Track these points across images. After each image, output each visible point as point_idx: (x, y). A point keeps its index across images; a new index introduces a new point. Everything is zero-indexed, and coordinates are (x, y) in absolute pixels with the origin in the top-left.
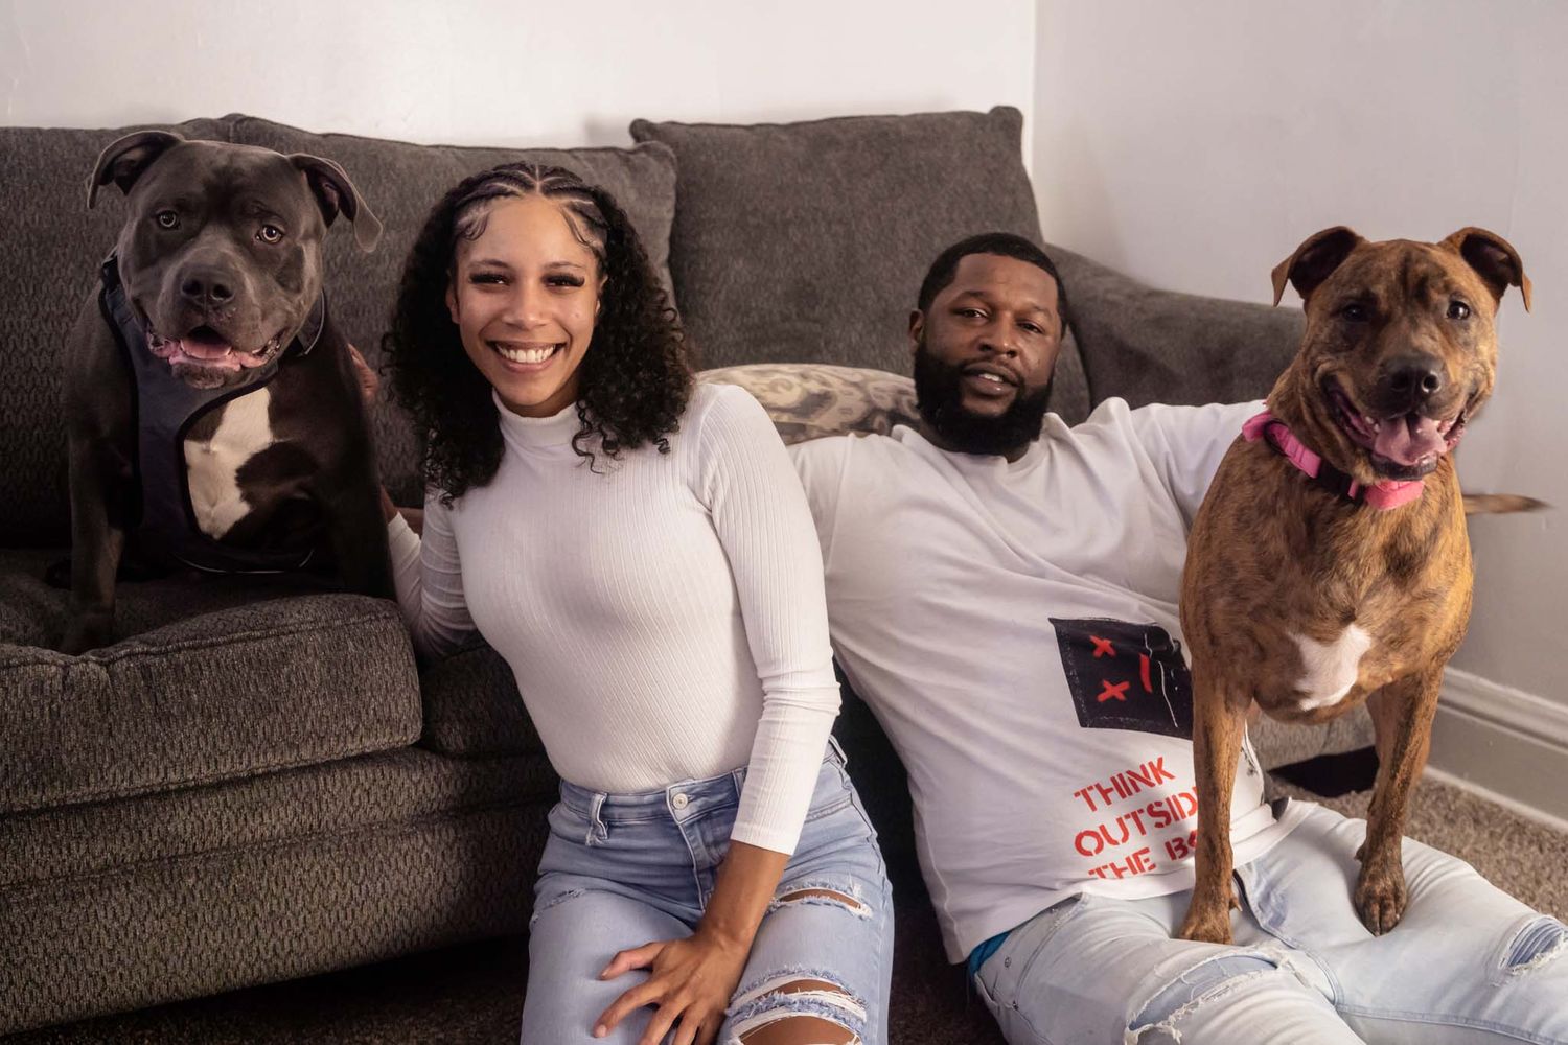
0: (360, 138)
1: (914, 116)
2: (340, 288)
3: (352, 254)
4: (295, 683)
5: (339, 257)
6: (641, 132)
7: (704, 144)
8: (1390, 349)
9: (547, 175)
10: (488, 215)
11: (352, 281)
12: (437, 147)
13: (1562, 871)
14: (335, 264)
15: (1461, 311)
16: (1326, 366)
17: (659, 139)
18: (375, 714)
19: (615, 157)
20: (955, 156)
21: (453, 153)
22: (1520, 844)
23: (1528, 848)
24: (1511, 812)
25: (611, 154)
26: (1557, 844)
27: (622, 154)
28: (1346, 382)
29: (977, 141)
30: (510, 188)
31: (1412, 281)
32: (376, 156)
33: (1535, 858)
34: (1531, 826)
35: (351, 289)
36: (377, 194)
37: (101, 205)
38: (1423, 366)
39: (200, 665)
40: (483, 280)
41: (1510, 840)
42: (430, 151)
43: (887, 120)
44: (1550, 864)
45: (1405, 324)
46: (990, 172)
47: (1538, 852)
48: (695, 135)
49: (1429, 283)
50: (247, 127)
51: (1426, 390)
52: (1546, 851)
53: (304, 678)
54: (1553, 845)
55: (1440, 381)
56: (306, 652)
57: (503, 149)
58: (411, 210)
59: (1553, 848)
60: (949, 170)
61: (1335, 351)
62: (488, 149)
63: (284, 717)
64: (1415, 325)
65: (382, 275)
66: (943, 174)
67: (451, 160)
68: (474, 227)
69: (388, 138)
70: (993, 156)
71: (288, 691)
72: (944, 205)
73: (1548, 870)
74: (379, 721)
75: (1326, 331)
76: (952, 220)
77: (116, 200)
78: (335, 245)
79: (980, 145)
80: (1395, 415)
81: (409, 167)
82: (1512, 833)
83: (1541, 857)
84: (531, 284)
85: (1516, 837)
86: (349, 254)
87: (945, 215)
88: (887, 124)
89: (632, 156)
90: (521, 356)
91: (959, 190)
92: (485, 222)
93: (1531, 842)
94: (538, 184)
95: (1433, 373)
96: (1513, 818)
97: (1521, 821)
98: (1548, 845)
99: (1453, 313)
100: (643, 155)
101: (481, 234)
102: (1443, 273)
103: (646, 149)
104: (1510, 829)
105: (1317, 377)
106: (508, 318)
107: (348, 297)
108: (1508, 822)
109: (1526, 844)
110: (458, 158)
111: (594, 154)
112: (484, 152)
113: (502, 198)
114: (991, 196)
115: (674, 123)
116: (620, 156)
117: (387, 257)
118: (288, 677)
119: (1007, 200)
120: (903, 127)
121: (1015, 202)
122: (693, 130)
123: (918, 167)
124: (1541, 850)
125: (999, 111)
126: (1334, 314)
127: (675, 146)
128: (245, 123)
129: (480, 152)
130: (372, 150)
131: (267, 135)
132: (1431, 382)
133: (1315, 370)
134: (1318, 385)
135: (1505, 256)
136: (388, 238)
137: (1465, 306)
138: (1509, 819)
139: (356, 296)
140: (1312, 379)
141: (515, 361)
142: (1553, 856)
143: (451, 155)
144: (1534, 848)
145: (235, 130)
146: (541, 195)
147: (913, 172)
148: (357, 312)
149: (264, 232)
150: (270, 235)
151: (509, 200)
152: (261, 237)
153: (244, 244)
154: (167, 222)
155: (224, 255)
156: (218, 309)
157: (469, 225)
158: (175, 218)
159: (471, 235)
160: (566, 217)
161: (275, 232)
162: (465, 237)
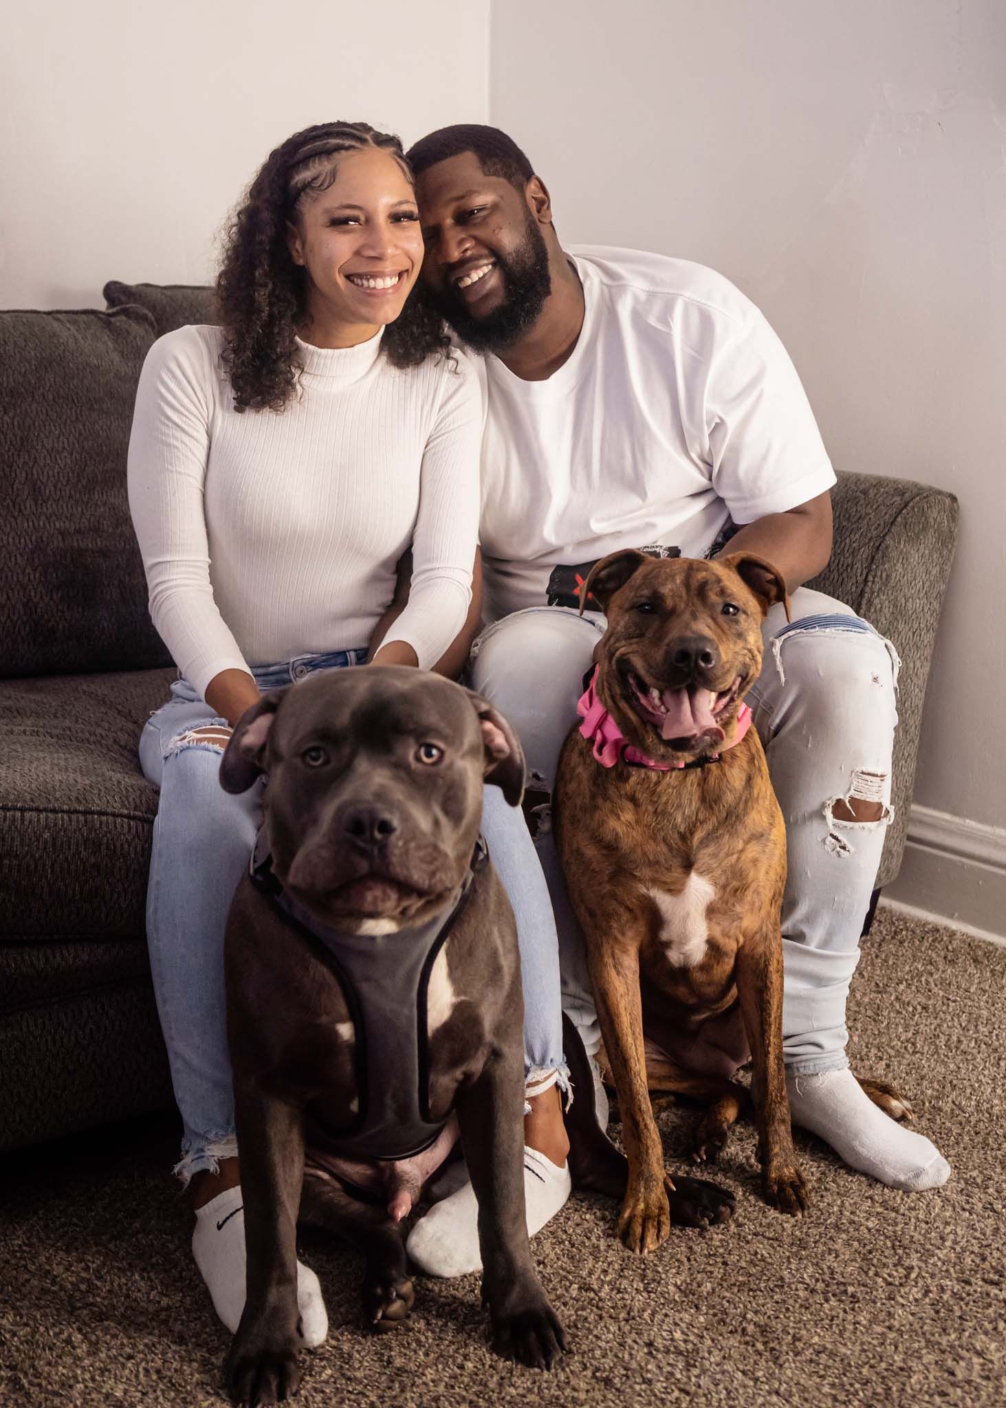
6: (116, 295)
7: (181, 306)
8: (674, 633)
10: (335, 168)
15: (731, 610)
16: (622, 650)
17: (135, 301)
19: (96, 319)
25: (92, 317)
27: (101, 316)
28: (638, 663)
30: (347, 143)
31: (694, 584)
38: (701, 645)
40: (338, 223)
45: (687, 616)
48: (171, 297)
49: (708, 588)
51: (703, 664)
55: (714, 657)
61: (629, 637)
64: (694, 617)
68: (321, 179)
75: (622, 623)
80: (677, 687)
84: (382, 222)
89: (113, 319)
92: (334, 174)
94: (369, 137)
95: (708, 650)
99: (726, 612)
100: (123, 318)
101: (330, 184)
102: (719, 580)
103: (125, 311)
105: (614, 662)
111: (74, 316)
113: (343, 152)
115: (147, 285)
116: (100, 319)
122: (168, 292)
126: (627, 611)
127: (153, 309)
132: (707, 657)
133: (613, 655)
134: (614, 667)
135: (772, 577)
137: (734, 607)
140: (610, 662)
149: (422, 751)
150: (429, 755)
151: (350, 152)
152: (418, 759)
153: (401, 768)
154: (315, 759)
155: (382, 786)
156: (383, 847)
157: (315, 179)
158: (322, 753)
159: (321, 185)
160: (398, 163)
161: (434, 752)
162: (313, 188)
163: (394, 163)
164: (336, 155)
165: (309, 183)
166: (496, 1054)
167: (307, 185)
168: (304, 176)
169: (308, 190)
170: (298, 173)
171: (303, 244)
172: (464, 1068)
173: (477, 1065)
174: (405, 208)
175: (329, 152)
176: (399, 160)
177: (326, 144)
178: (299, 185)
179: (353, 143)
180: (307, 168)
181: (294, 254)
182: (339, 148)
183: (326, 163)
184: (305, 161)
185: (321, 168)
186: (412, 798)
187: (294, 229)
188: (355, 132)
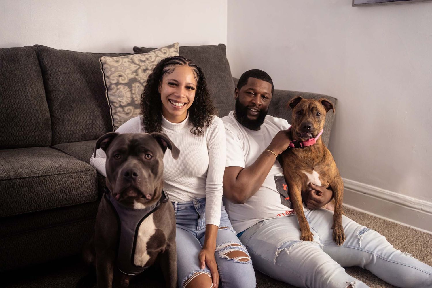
0: (69, 51)
1: (201, 46)
2: (66, 88)
3: (69, 79)
4: (69, 186)
5: (66, 80)
6: (136, 50)
8: (303, 121)
9: (189, 61)
10: (175, 68)
11: (69, 86)
12: (87, 53)
13: (359, 220)
14: (65, 82)
18: (88, 194)
20: (211, 56)
21: (92, 55)
22: (349, 214)
23: (351, 215)
24: (346, 207)
26: (357, 214)
29: (216, 52)
30: (181, 62)
31: (311, 108)
32: (73, 55)
33: (353, 217)
34: (351, 210)
35: (69, 88)
36: (74, 64)
37: (5, 67)
38: (309, 124)
39: (47, 181)
40: (171, 84)
41: (347, 213)
42: (86, 54)
43: (195, 47)
44: (356, 218)
45: (308, 116)
46: (219, 59)
47: (353, 216)
49: (314, 109)
50: (41, 48)
51: (309, 129)
52: (355, 215)
53: (72, 184)
54: (356, 214)
55: (312, 127)
56: (73, 178)
57: (103, 53)
58: (83, 68)
59: (357, 215)
60: (210, 59)
62: (100, 53)
63: (66, 194)
65: (76, 84)
66: (209, 60)
67: (91, 56)
68: (170, 70)
69: (75, 51)
70: (220, 56)
71: (67, 188)
72: (209, 67)
73: (356, 219)
74: (88, 195)
75: (295, 116)
76: (211, 71)
77: (8, 66)
78: (64, 77)
79: (217, 53)
81: (82, 58)
82: (347, 212)
83: (354, 217)
84: (183, 87)
85: (348, 212)
86: (68, 79)
87: (209, 70)
88: (195, 48)
90: (177, 104)
91: (213, 64)
93: (351, 213)
94: (187, 63)
95: (310, 126)
96: (347, 208)
97: (349, 209)
98: (355, 214)
99: (317, 115)
101: (172, 73)
104: (346, 211)
106: (176, 94)
107: (68, 90)
108: (346, 209)
109: (350, 214)
110: (93, 56)
112: (99, 54)
113: (178, 65)
114: (220, 65)
117: (77, 80)
118: (68, 184)
119: (223, 66)
120: (199, 49)
121: (225, 66)
122: (149, 49)
123: (203, 58)
124: (354, 215)
125: (220, 45)
126: (296, 113)
128: (40, 47)
129: (98, 54)
130: (72, 54)
131: (46, 50)
135: (330, 105)
136: (77, 75)
137: (319, 113)
138: (346, 208)
139: (70, 90)
141: (175, 105)
142: (357, 216)
143: (91, 55)
144: (352, 215)
145: (38, 48)
146: (188, 66)
147: (202, 59)
148: (70, 94)
149: (147, 156)
150: (148, 157)
151: (180, 65)
152: (146, 158)
153: (141, 160)
154: (117, 157)
155: (135, 164)
156: (135, 180)
157: (169, 70)
158: (119, 155)
159: (169, 72)
160: (193, 72)
161: (150, 156)
162: (167, 72)
163: (192, 72)
164: (176, 65)
165: (167, 71)
166: (169, 245)
167: (166, 71)
168: (167, 68)
169: (166, 73)
170: (165, 67)
171: (161, 88)
172: (161, 248)
173: (164, 247)
174: (192, 85)
175: (175, 63)
176: (194, 72)
177: (175, 61)
178: (165, 71)
179: (182, 63)
180: (168, 66)
181: (159, 90)
182: (178, 63)
183: (173, 66)
184: (168, 65)
185: (171, 67)
186: (143, 168)
187: (160, 83)
188: (184, 60)
